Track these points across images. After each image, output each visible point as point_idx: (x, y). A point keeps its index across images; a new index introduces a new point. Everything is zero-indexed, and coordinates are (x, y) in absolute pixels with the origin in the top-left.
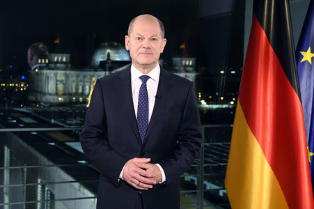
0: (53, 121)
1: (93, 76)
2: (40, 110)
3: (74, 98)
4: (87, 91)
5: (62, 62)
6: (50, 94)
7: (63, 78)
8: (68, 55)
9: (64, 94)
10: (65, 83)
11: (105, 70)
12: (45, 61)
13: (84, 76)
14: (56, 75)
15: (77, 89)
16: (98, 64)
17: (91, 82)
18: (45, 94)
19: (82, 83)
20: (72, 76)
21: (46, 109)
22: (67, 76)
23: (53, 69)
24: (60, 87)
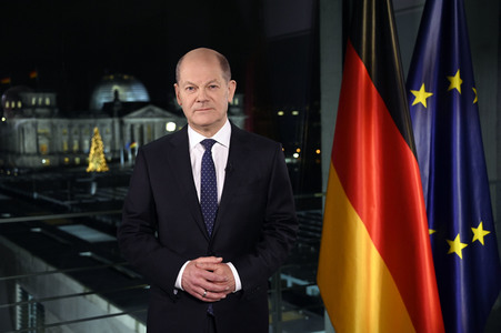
0: (35, 195)
1: (94, 126)
2: (12, 179)
3: (67, 160)
4: (86, 148)
5: (44, 106)
6: (28, 155)
7: (48, 130)
8: (53, 96)
9: (50, 154)
10: (51, 138)
11: (111, 116)
12: (16, 105)
13: (81, 126)
14: (35, 125)
15: (70, 145)
16: (100, 107)
17: (91, 135)
18: (19, 154)
19: (77, 137)
20: (62, 127)
21: (23, 177)
22: (53, 127)
23: (30, 117)
24: (44, 143)
